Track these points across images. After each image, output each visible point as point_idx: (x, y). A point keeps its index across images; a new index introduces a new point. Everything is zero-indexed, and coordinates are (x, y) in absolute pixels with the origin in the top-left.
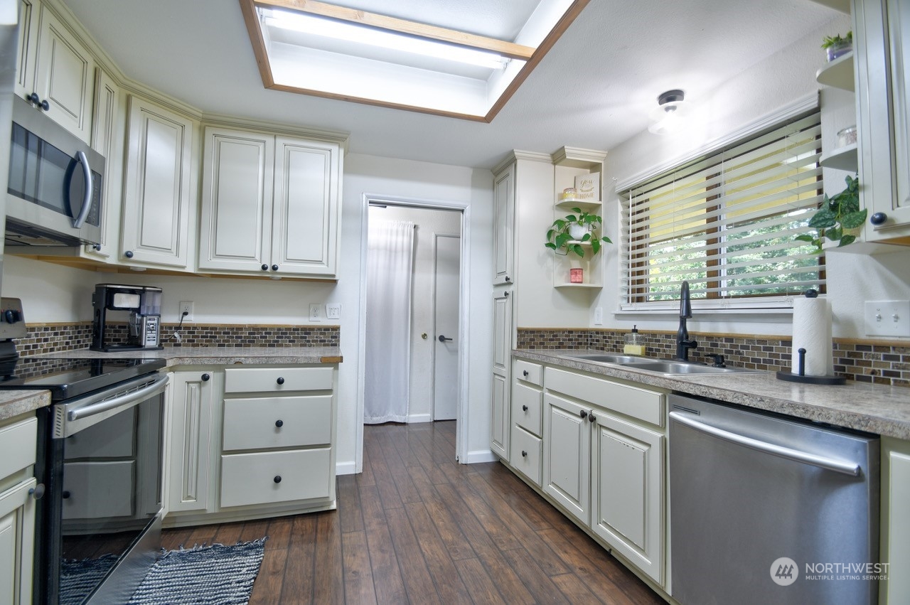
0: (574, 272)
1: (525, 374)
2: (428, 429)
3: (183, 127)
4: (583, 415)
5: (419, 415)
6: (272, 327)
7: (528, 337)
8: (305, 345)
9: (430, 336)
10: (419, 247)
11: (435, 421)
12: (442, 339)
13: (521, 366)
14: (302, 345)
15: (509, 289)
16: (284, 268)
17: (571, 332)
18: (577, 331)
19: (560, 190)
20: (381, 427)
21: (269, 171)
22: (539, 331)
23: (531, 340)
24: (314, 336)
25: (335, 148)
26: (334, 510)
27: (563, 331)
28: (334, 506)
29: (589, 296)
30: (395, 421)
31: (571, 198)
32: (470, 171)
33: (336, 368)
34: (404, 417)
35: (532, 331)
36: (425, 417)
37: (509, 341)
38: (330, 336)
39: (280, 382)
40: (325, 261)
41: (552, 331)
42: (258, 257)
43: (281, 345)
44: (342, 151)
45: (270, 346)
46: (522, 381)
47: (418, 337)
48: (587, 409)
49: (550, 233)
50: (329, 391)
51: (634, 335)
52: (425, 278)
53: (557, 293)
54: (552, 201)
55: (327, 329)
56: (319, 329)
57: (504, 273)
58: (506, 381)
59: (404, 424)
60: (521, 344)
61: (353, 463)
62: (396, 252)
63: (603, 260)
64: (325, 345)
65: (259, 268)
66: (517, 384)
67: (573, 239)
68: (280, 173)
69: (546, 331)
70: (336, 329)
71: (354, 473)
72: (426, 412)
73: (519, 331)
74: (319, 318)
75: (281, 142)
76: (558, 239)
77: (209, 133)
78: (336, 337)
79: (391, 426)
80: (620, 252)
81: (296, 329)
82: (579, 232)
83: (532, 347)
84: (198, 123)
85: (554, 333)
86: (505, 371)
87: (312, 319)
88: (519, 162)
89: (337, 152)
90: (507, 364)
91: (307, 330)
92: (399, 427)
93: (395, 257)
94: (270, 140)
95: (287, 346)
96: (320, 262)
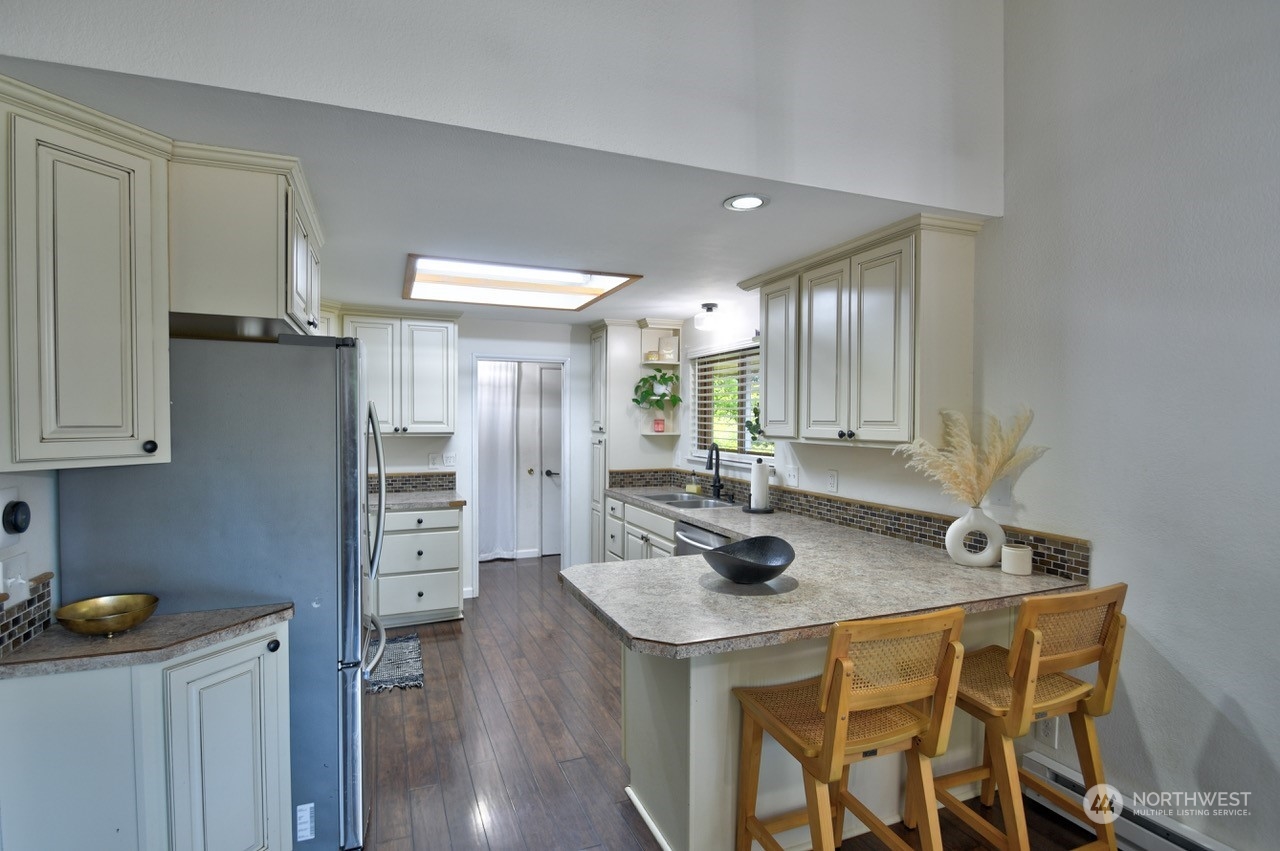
0: (657, 422)
1: (612, 509)
2: (537, 564)
3: (328, 319)
4: (643, 538)
5: (528, 551)
6: (397, 476)
7: (619, 478)
8: (425, 490)
9: (537, 471)
10: (523, 381)
11: (543, 556)
12: (549, 473)
13: (611, 502)
14: (423, 490)
15: (602, 437)
16: (412, 428)
17: (656, 472)
18: (661, 471)
19: (646, 350)
20: (490, 564)
21: (397, 349)
22: (628, 473)
23: (621, 480)
24: (433, 482)
25: (450, 326)
26: (462, 619)
27: (649, 471)
28: (461, 616)
29: (672, 441)
30: (502, 557)
31: (654, 360)
32: (570, 328)
33: (461, 510)
34: (511, 553)
35: (622, 473)
36: (532, 552)
37: (603, 481)
38: (447, 481)
39: (420, 522)
40: (445, 421)
41: (639, 472)
42: (390, 421)
43: (406, 491)
44: (456, 327)
45: (396, 491)
46: (612, 516)
47: (524, 472)
48: (645, 533)
49: (637, 389)
50: (456, 528)
51: (693, 477)
52: (530, 412)
53: (645, 440)
54: (639, 360)
55: (444, 475)
56: (438, 475)
57: (598, 422)
58: (601, 514)
59: (512, 560)
60: (612, 485)
61: (471, 589)
62: (500, 387)
63: (681, 413)
64: (443, 489)
65: (392, 430)
66: (608, 517)
67: (655, 395)
68: (406, 350)
69: (634, 472)
70: (453, 475)
71: (471, 597)
72: (534, 547)
73: (611, 473)
74: (438, 467)
75: (405, 323)
76: (644, 394)
77: (347, 320)
78: (453, 482)
79: (497, 563)
80: (691, 407)
81: (418, 476)
82: (660, 389)
83: (622, 486)
84: (337, 312)
85: (641, 474)
86: (600, 507)
87: (431, 466)
88: (609, 328)
89: (452, 329)
90: (601, 501)
91: (428, 477)
92: (507, 563)
93: (499, 392)
94: (397, 323)
95: (410, 491)
96: (441, 423)
